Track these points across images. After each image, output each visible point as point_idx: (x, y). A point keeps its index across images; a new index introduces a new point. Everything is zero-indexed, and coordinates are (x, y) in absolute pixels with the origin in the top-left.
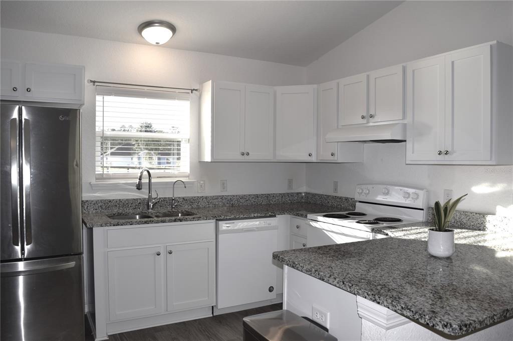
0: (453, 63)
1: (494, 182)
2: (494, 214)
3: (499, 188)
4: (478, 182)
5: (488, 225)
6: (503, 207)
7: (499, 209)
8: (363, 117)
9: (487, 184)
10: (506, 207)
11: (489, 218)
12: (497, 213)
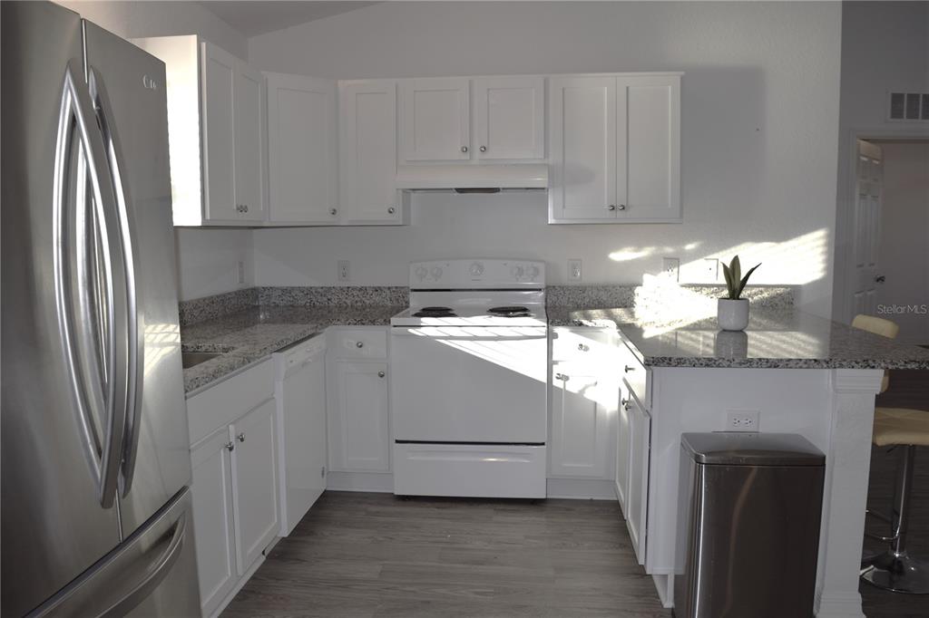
0: (627, 88)
1: (639, 247)
2: (641, 285)
3: (646, 252)
4: (617, 248)
5: (636, 299)
6: (652, 274)
7: (647, 278)
8: (465, 150)
9: (630, 249)
10: (655, 275)
11: (637, 291)
12: (644, 284)
